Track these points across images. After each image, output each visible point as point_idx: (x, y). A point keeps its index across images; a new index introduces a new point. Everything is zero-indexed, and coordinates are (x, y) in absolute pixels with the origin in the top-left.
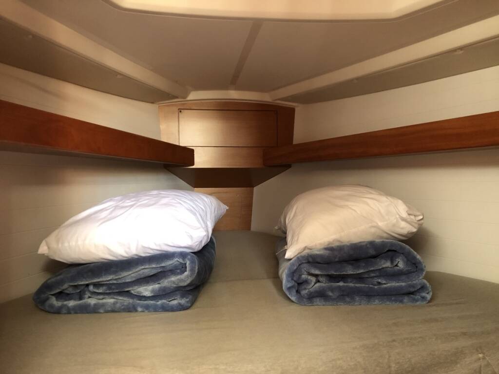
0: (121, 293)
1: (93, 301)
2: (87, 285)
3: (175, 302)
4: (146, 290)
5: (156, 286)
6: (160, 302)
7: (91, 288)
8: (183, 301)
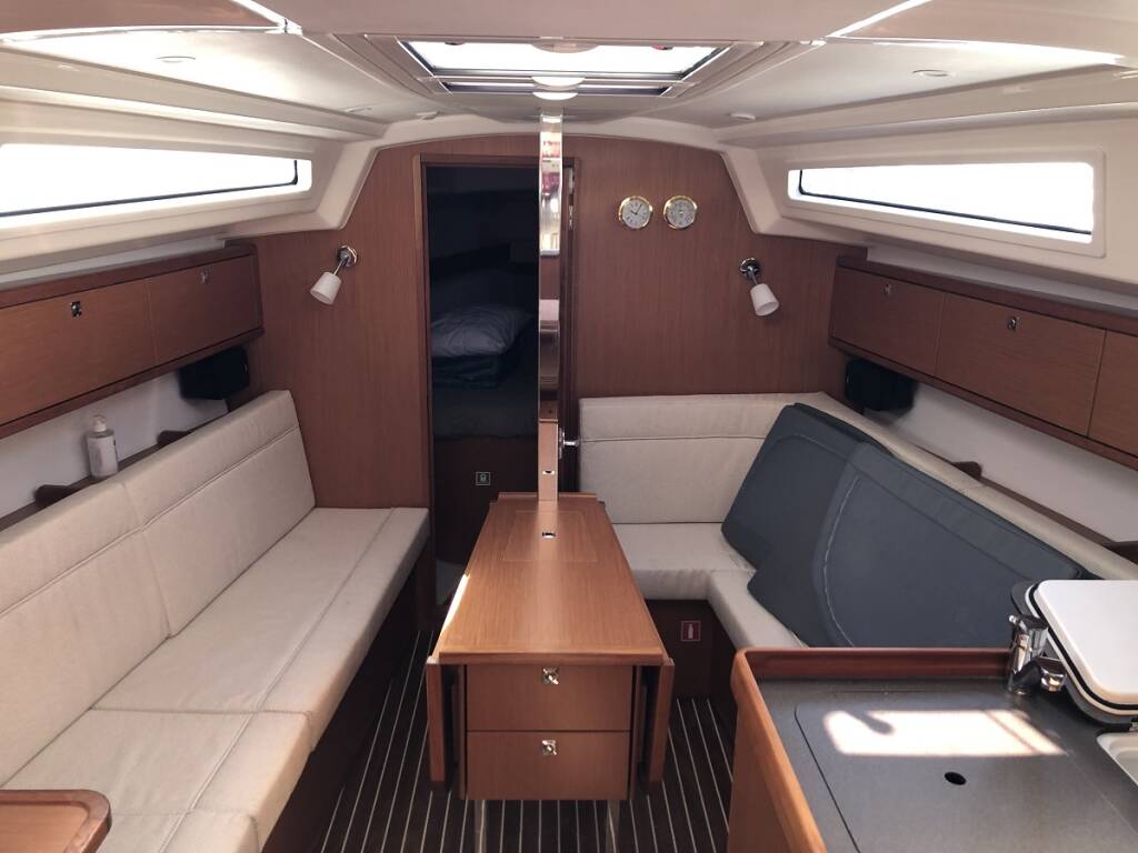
3: (486, 385)
5: (477, 374)
6: (480, 384)
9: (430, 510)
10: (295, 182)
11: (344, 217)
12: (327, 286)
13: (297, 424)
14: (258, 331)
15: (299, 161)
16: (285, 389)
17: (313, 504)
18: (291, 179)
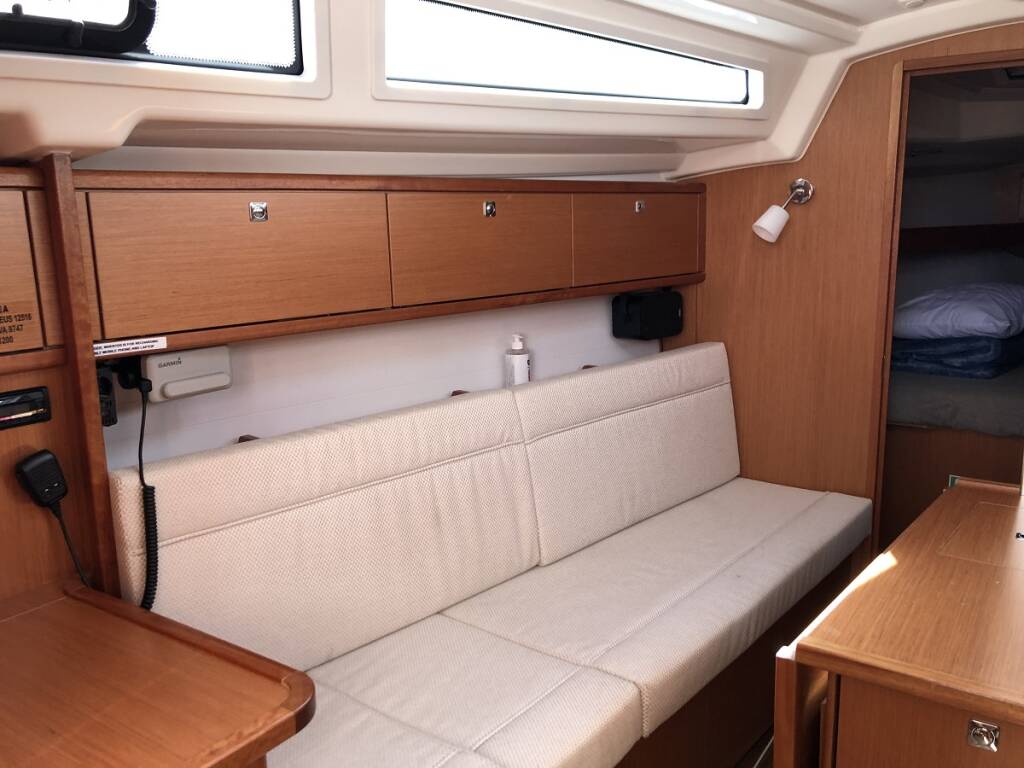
0: (936, 362)
1: (915, 365)
2: (911, 354)
3: (979, 373)
4: (957, 362)
5: (965, 360)
6: (967, 372)
7: (915, 356)
8: (986, 373)
9: (874, 503)
10: (746, 101)
11: (802, 145)
12: (771, 221)
13: (728, 380)
14: (698, 277)
15: (751, 71)
16: (720, 341)
17: (737, 471)
18: (742, 97)
